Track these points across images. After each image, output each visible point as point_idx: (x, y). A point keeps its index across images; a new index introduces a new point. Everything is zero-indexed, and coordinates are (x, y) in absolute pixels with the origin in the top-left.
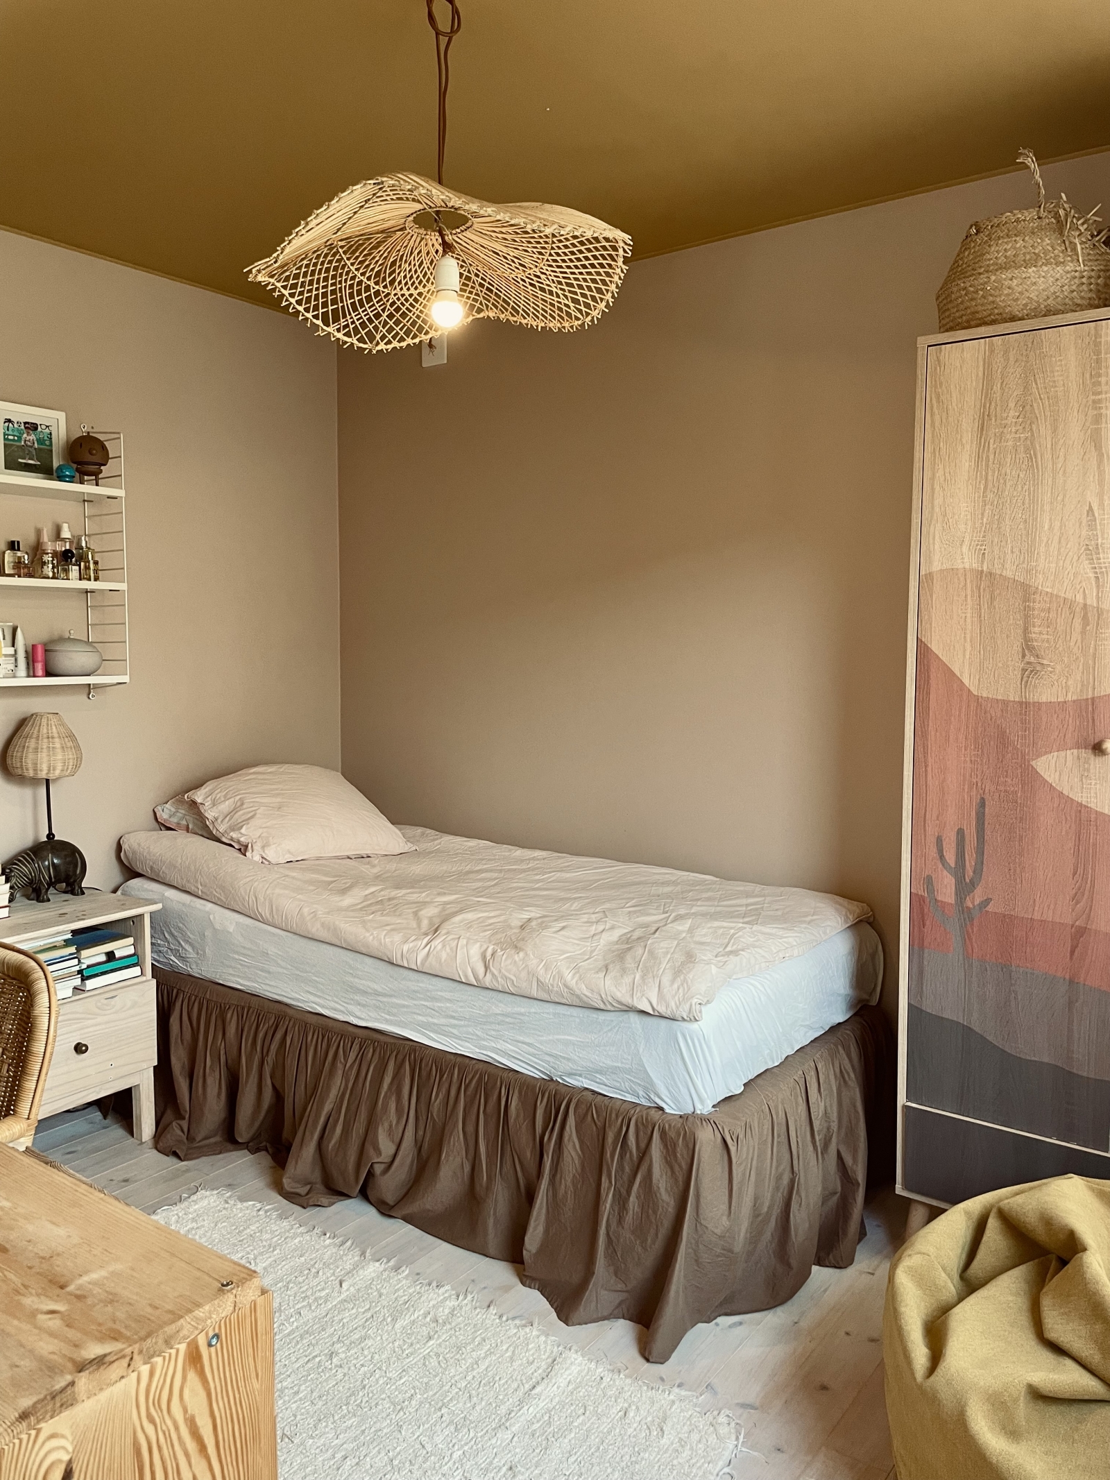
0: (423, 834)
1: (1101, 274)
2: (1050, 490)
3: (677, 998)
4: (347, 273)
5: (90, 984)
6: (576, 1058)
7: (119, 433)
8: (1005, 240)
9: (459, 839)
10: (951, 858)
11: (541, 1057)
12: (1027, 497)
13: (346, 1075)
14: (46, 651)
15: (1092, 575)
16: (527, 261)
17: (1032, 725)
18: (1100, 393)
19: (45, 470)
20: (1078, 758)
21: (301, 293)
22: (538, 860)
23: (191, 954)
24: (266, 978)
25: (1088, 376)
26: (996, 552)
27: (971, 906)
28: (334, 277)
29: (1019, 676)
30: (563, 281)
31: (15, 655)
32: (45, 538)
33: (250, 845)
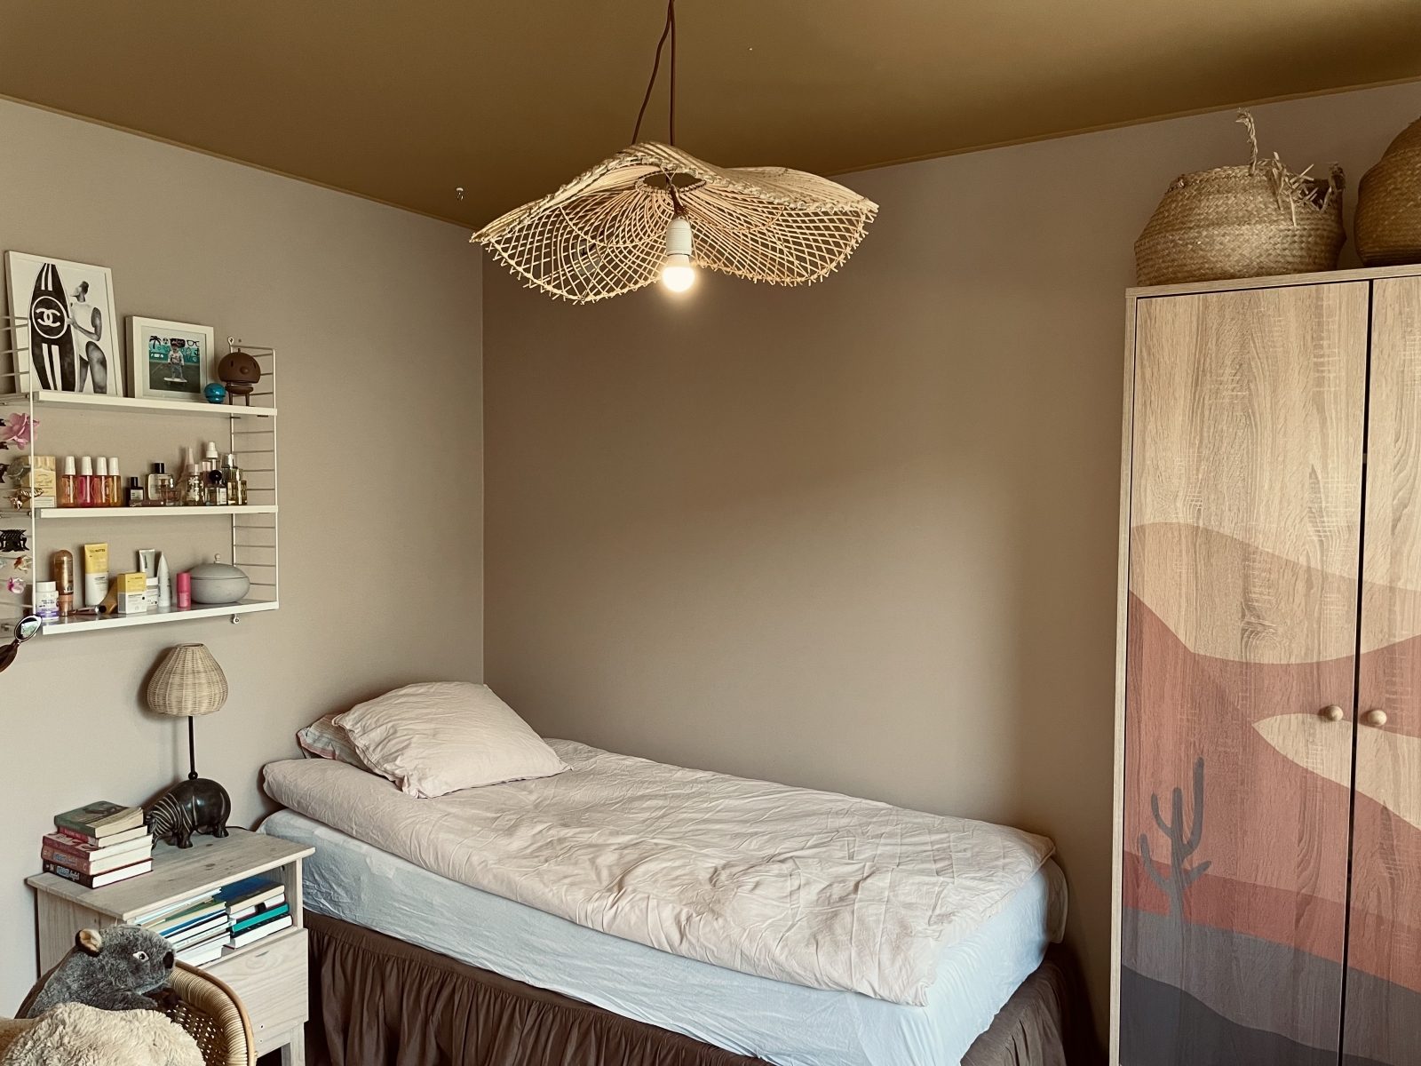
0: (576, 750)
1: (1312, 233)
2: (1270, 451)
3: (900, 981)
4: (565, 228)
5: (240, 941)
6: (785, 1037)
7: (271, 349)
8: (1217, 196)
9: (615, 757)
10: (1167, 816)
11: (744, 1034)
12: (1245, 456)
13: (522, 1043)
14: (192, 578)
15: (1316, 539)
16: (755, 220)
17: (1253, 687)
18: (1322, 356)
19: (191, 388)
20: (1303, 723)
21: (515, 247)
22: (701, 782)
23: (345, 899)
24: (430, 929)
25: (1309, 338)
26: (1213, 508)
27: (1189, 868)
28: (550, 231)
29: (1239, 636)
30: (791, 239)
31: (158, 587)
32: (191, 459)
33: (406, 778)
